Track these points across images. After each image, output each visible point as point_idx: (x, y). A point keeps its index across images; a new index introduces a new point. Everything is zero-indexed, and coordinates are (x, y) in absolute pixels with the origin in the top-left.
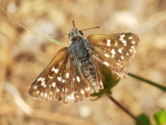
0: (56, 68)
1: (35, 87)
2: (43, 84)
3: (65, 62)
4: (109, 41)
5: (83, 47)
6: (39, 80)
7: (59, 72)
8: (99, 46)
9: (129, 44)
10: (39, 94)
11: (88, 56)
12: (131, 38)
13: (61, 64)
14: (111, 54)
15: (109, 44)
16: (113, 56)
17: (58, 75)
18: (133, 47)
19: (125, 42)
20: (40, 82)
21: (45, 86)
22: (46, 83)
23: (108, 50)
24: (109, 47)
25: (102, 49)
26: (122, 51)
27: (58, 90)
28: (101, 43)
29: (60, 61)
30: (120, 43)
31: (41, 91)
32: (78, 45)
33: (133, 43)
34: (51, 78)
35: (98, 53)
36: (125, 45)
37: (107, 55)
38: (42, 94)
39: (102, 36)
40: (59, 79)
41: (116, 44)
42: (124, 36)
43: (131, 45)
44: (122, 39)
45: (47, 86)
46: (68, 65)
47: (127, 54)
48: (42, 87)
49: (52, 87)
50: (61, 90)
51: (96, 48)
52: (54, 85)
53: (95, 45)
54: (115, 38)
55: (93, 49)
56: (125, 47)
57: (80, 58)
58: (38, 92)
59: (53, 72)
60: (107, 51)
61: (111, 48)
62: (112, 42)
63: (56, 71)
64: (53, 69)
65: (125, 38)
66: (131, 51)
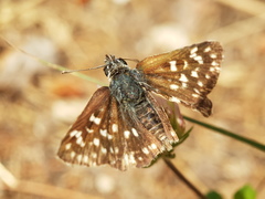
0: (96, 116)
1: (68, 146)
2: (80, 141)
4: (173, 63)
6: (72, 134)
7: (102, 122)
8: (158, 75)
9: (208, 60)
10: (75, 158)
11: (144, 95)
12: (208, 50)
13: (102, 110)
14: (180, 83)
15: (174, 68)
16: (184, 85)
17: (100, 127)
18: (214, 63)
19: (199, 59)
20: (74, 138)
21: (83, 145)
22: (84, 140)
23: (174, 78)
24: (175, 73)
25: (165, 78)
26: (198, 73)
27: (104, 151)
28: (162, 70)
29: (100, 105)
30: (193, 63)
31: (77, 153)
33: (213, 56)
34: (91, 131)
35: (159, 87)
36: (201, 62)
37: (174, 87)
38: (80, 157)
39: (159, 59)
40: (104, 133)
41: (186, 65)
42: (196, 49)
43: (210, 60)
44: (193, 54)
45: (87, 145)
46: (114, 113)
47: (207, 77)
48: (79, 146)
49: (94, 146)
50: (108, 151)
51: (154, 80)
52: (97, 142)
53: (152, 75)
56: (201, 66)
58: (73, 154)
59: (92, 123)
60: (173, 80)
61: (179, 73)
62: (179, 64)
63: (97, 121)
64: (92, 118)
65: (198, 53)
66: (212, 70)
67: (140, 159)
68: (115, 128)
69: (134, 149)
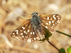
0: (24, 27)
1: (14, 34)
2: (17, 33)
3: (29, 25)
4: (48, 18)
5: (37, 20)
6: (16, 31)
7: (25, 29)
9: (57, 19)
10: (15, 37)
11: (39, 24)
12: (58, 16)
13: (26, 26)
14: (49, 23)
17: (24, 30)
18: (58, 20)
20: (16, 32)
21: (18, 34)
22: (18, 33)
24: (48, 20)
25: (45, 21)
26: (54, 22)
27: (23, 37)
28: (45, 18)
29: (26, 24)
30: (53, 19)
31: (16, 36)
32: (35, 19)
33: (59, 18)
34: (21, 31)
35: (43, 23)
36: (55, 19)
37: (47, 24)
38: (16, 37)
39: (45, 15)
40: (25, 32)
41: (51, 19)
42: (55, 15)
43: (58, 19)
44: (54, 17)
45: (19, 34)
47: (56, 23)
48: (17, 34)
49: (21, 35)
50: (24, 37)
51: (43, 21)
52: (22, 34)
54: (51, 16)
55: (41, 21)
57: (35, 24)
58: (14, 36)
59: (22, 29)
60: (47, 22)
61: (49, 21)
62: (50, 18)
63: (24, 28)
64: (23, 27)
66: (57, 22)
67: (33, 41)
68: (28, 31)
69: (32, 38)
